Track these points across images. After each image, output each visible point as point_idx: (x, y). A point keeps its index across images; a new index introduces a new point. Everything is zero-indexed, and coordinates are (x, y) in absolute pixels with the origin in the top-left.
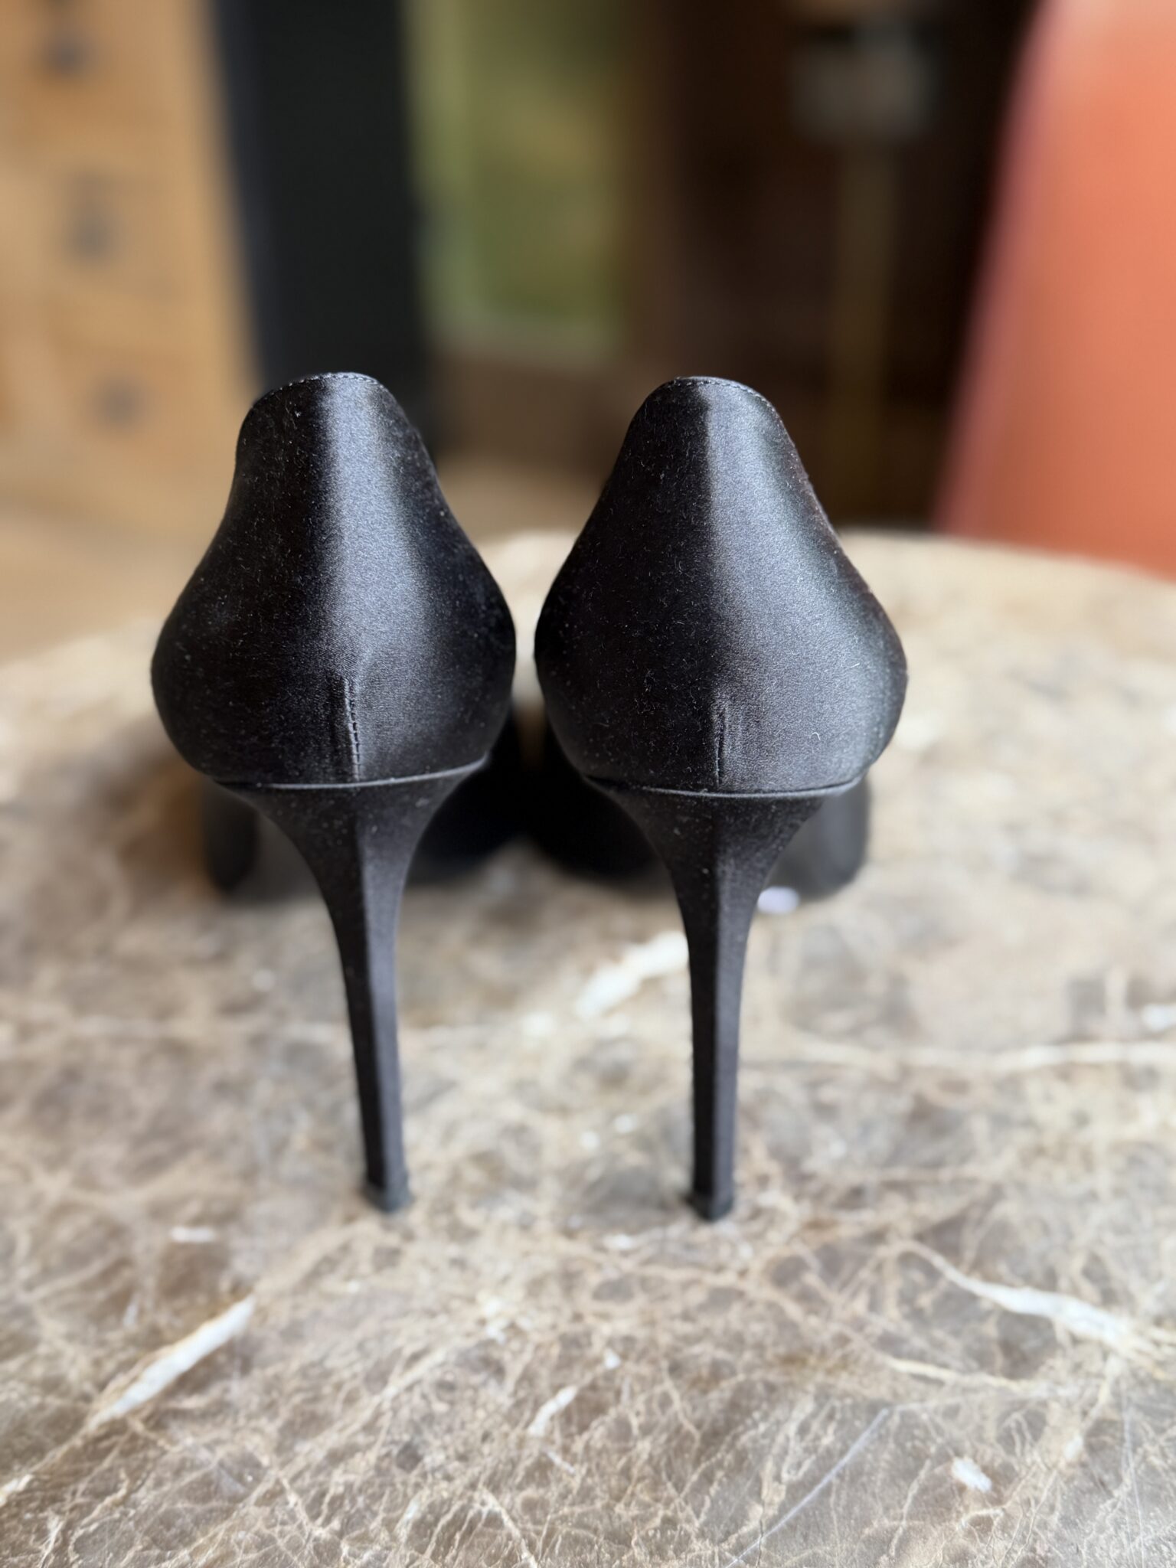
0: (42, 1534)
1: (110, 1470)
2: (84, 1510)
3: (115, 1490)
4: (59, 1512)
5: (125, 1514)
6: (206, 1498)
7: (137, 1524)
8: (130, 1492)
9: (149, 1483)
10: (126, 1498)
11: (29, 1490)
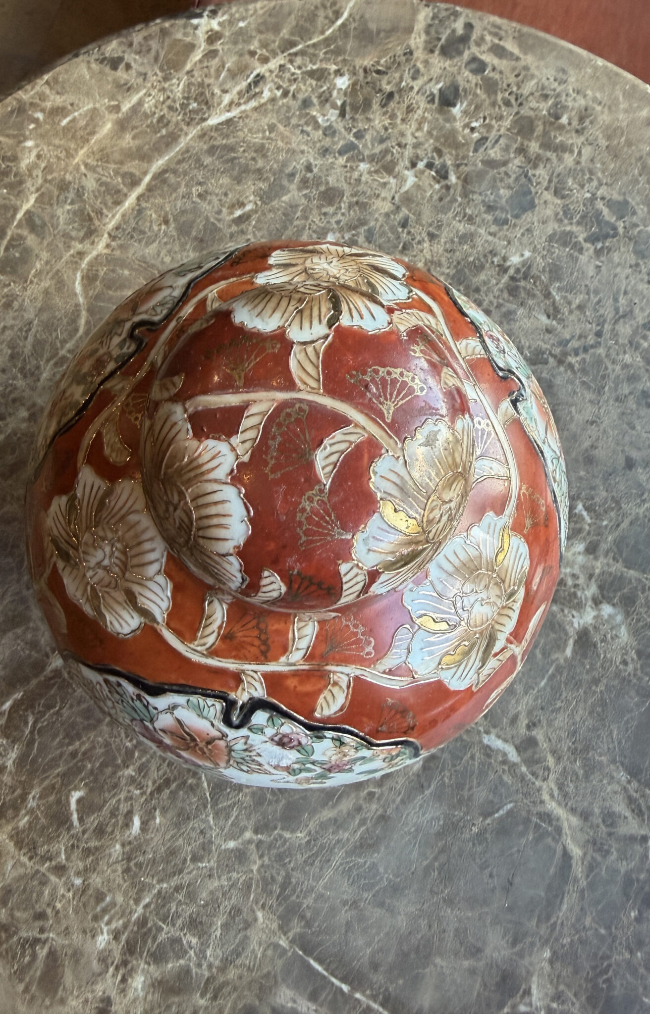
0: (26, 723)
1: (53, 696)
2: (42, 714)
3: (55, 707)
4: (33, 713)
5: (57, 719)
6: (88, 718)
7: (62, 725)
8: (61, 709)
9: (68, 706)
10: (58, 711)
11: (22, 699)
